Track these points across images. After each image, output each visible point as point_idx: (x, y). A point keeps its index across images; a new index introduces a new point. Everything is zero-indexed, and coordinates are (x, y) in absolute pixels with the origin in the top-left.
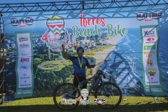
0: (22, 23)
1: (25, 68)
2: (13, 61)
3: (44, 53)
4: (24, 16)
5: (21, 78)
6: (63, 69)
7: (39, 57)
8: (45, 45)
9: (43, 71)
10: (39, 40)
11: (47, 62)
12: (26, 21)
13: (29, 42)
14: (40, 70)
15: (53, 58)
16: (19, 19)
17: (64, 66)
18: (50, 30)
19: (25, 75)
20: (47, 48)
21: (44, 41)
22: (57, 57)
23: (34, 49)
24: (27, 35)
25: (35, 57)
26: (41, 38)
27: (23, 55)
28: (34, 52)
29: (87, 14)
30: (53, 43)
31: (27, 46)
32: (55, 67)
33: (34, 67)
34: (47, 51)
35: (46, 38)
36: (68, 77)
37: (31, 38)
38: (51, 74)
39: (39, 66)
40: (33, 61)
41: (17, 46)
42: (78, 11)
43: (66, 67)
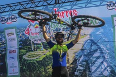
0: (9, 20)
1: (13, 58)
2: (3, 53)
3: (28, 45)
4: (9, 15)
5: (10, 67)
6: (44, 58)
7: (24, 49)
8: (28, 38)
9: (28, 60)
10: (23, 34)
11: (30, 53)
12: (12, 19)
13: (15, 36)
14: (25, 60)
15: (36, 49)
16: (6, 17)
17: (45, 56)
18: (31, 25)
19: (13, 64)
20: (30, 40)
21: (27, 35)
22: (39, 48)
23: (19, 42)
24: (13, 31)
25: (20, 49)
26: (24, 32)
27: (11, 47)
28: (20, 45)
29: (60, 7)
30: (35, 35)
31: (14, 39)
32: (37, 57)
33: (20, 57)
34: (30, 43)
35: (29, 32)
36: (48, 65)
37: (17, 32)
38: (34, 63)
39: (24, 57)
40: (19, 53)
41: (6, 40)
42: (52, 6)
43: (46, 56)
